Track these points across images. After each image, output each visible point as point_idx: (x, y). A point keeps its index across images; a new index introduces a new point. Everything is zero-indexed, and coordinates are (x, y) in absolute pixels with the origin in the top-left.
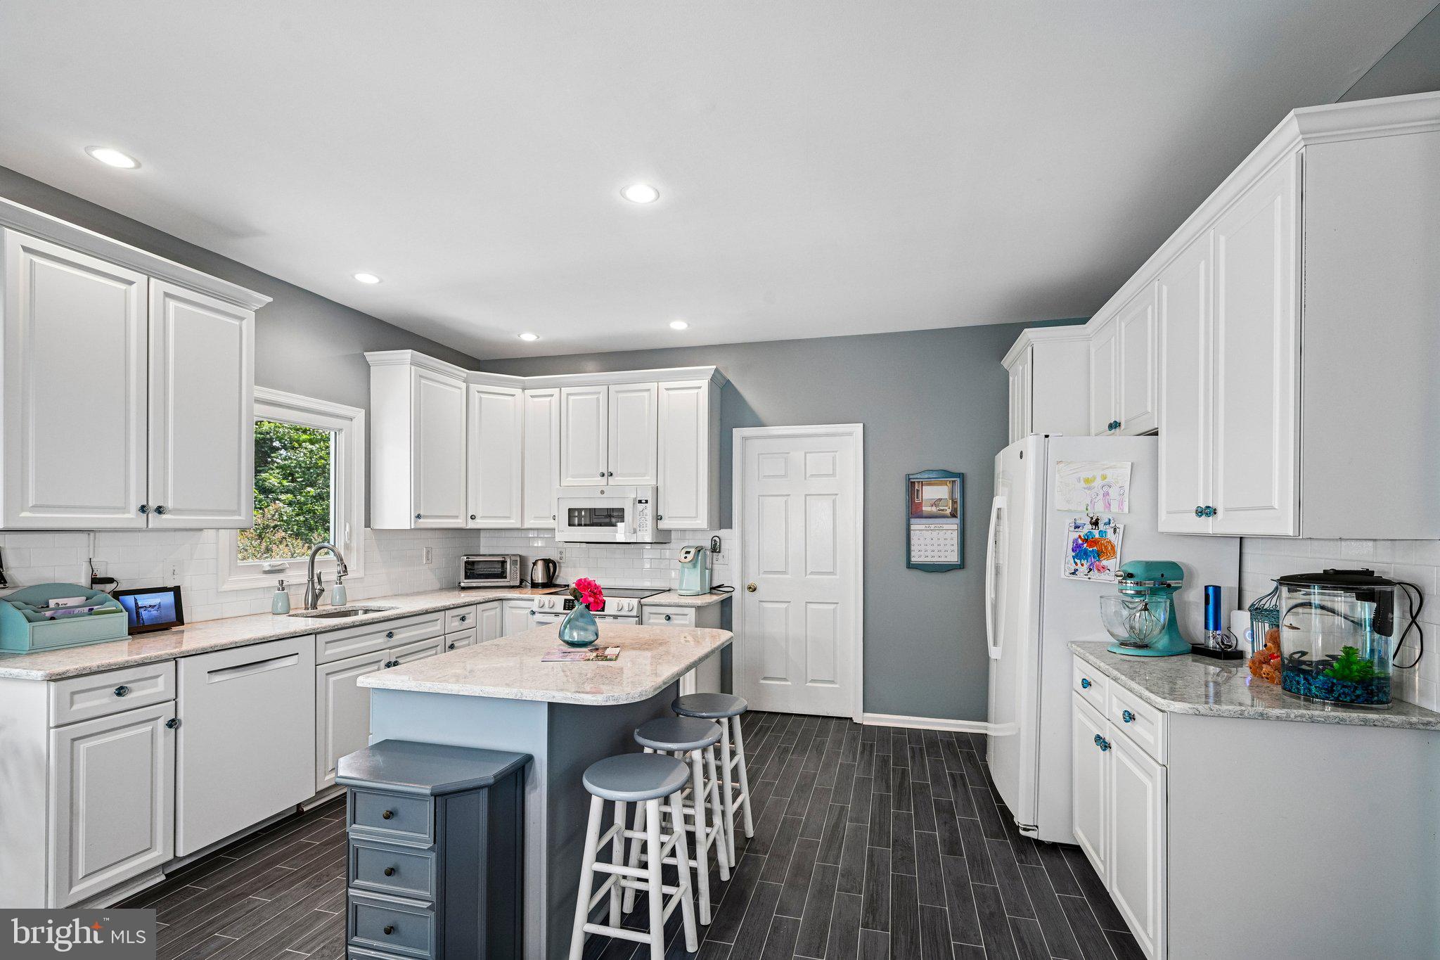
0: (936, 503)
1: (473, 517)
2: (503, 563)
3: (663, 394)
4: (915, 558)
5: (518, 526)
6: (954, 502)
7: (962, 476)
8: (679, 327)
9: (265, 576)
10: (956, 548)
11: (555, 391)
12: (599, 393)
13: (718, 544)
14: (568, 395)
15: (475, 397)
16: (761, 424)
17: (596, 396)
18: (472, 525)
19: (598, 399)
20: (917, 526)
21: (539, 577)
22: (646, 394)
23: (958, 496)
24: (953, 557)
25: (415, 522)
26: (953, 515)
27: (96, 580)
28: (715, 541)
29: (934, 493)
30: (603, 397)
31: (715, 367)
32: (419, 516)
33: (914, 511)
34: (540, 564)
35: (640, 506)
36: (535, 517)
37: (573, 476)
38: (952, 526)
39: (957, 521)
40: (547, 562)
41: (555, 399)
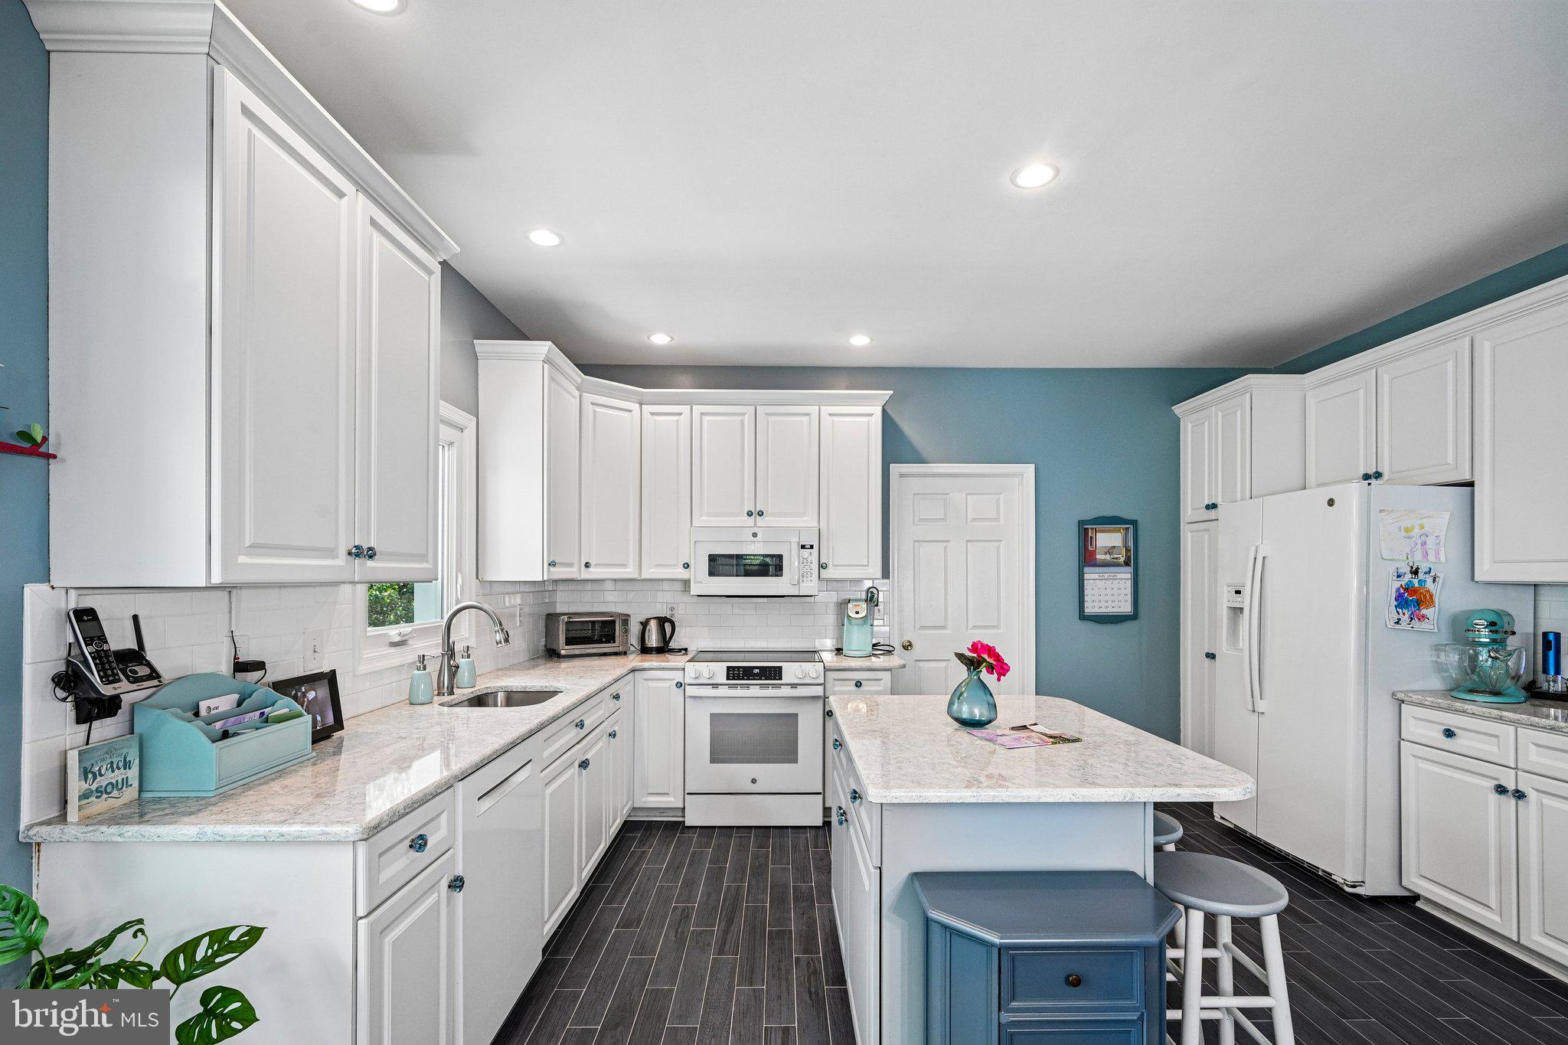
0: (1110, 550)
1: (587, 565)
2: (613, 622)
3: (826, 421)
4: (1089, 609)
5: (635, 576)
6: (1128, 551)
7: (1134, 523)
8: (859, 343)
9: (393, 650)
10: (1129, 598)
11: (685, 409)
12: (744, 414)
13: (876, 596)
14: (702, 414)
15: (589, 409)
16: (920, 460)
17: (740, 418)
18: (585, 574)
19: (742, 422)
20: (1091, 575)
21: (653, 640)
22: (805, 419)
23: (1131, 544)
24: (1126, 608)
25: (549, 571)
26: (1127, 563)
27: (240, 667)
28: (872, 592)
29: (1107, 540)
30: (748, 420)
31: (891, 392)
32: (552, 564)
33: (1087, 558)
34: (653, 624)
35: (805, 553)
36: (656, 565)
37: (708, 515)
38: (1125, 575)
39: (1130, 569)
40: (662, 621)
41: (684, 419)
